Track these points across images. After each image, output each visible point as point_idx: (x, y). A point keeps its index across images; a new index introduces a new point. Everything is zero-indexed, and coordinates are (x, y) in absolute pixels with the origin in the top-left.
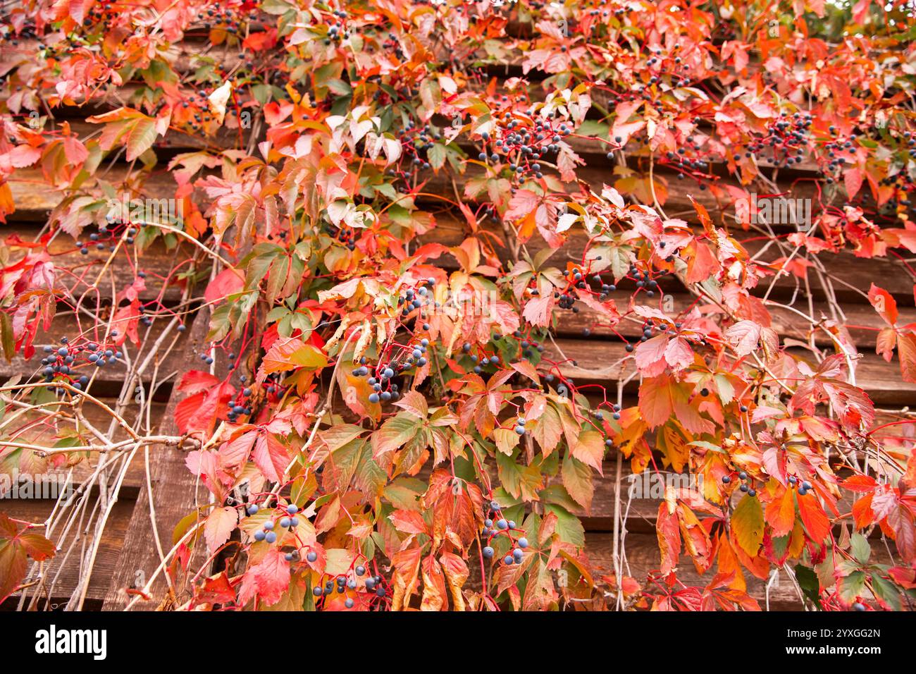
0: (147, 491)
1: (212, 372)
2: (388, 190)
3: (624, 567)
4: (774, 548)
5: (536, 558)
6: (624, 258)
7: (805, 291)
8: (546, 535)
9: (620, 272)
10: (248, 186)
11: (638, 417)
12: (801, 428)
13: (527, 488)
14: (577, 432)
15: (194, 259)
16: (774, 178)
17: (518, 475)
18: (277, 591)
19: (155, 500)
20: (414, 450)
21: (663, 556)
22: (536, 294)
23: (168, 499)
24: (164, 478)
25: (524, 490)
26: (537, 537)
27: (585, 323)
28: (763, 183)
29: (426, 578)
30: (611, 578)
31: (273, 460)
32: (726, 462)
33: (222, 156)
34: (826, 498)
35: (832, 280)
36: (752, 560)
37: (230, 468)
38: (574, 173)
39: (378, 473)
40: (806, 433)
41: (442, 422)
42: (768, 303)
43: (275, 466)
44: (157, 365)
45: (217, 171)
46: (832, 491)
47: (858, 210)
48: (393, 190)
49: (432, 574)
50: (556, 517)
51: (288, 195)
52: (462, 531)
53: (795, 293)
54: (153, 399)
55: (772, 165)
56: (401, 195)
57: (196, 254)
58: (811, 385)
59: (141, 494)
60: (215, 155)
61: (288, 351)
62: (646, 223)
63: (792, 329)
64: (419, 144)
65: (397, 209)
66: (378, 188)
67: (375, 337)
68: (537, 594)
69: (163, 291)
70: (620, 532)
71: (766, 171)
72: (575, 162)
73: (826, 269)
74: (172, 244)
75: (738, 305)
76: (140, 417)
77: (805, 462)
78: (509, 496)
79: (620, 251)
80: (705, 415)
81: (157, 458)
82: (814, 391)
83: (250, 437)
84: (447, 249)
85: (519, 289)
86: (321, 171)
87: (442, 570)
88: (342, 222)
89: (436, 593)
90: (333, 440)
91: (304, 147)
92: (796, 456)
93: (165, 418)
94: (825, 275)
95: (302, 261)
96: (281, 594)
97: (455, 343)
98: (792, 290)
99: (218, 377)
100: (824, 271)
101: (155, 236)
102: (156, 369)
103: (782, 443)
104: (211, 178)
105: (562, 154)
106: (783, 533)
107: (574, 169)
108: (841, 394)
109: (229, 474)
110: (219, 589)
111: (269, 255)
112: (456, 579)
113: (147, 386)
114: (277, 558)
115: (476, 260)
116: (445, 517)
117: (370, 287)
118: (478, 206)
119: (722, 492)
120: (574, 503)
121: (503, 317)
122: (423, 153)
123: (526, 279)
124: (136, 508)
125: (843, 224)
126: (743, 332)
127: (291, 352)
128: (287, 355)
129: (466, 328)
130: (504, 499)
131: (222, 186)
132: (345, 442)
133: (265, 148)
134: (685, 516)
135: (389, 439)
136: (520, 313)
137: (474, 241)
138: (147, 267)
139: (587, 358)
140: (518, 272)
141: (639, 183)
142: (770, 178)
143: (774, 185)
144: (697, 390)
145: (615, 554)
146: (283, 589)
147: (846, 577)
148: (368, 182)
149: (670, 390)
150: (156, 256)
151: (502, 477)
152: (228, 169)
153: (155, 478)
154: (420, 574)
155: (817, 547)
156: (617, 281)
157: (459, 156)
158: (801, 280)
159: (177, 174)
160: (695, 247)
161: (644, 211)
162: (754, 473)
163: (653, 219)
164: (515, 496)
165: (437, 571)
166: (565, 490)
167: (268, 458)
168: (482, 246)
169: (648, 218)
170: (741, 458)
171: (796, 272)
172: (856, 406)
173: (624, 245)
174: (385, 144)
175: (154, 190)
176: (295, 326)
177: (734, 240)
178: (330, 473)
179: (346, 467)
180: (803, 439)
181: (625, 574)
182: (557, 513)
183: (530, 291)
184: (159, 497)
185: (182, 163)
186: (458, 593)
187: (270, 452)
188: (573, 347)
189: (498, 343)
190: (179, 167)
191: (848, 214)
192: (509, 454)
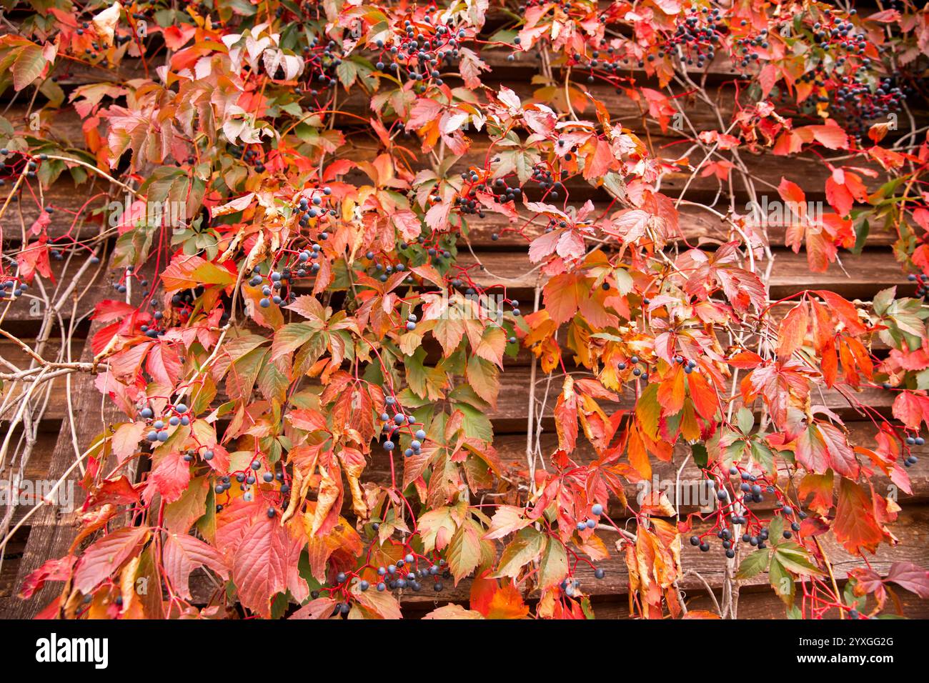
0: (69, 420)
1: (128, 302)
2: (294, 109)
3: (538, 459)
4: (668, 428)
5: (442, 451)
6: (529, 161)
7: (728, 193)
8: (452, 432)
9: (525, 175)
10: (148, 112)
11: (548, 317)
12: (694, 313)
13: (433, 388)
14: (481, 332)
15: (109, 194)
16: (703, 83)
17: (425, 376)
18: (176, 490)
19: (78, 428)
20: (313, 353)
21: (560, 441)
22: (438, 200)
23: (91, 426)
24: (86, 406)
25: (430, 391)
26: (445, 434)
27: (507, 235)
28: (690, 89)
29: (322, 470)
30: (525, 473)
31: (167, 367)
32: (624, 350)
33: (128, 86)
34: (713, 376)
35: (753, 180)
36: (656, 444)
37: (122, 377)
38: (479, 80)
39: (280, 379)
40: (698, 317)
41: (341, 325)
42: (683, 203)
43: (168, 372)
44: (76, 300)
45: (122, 101)
46: (723, 371)
47: (770, 105)
48: (299, 109)
49: (329, 467)
50: (462, 414)
51: (185, 117)
52: (364, 429)
53: (718, 195)
54: (73, 337)
55: (702, 70)
56: (309, 114)
57: (111, 189)
58: (705, 272)
59: (64, 423)
60: (119, 85)
61: (187, 267)
62: (539, 120)
63: (716, 231)
64: (327, 61)
65: (304, 127)
66: (283, 108)
67: (269, 246)
68: (443, 485)
69: (79, 228)
70: (534, 432)
71: (696, 77)
72: (479, 69)
73: (749, 169)
74: (81, 178)
75: (643, 201)
76: (62, 352)
77: (694, 343)
78: (416, 396)
79: (525, 155)
80: (611, 311)
81: (79, 388)
82: (708, 277)
83: (142, 348)
84: (356, 164)
85: (423, 197)
86: (217, 89)
87: (340, 462)
88: (238, 139)
89: (332, 483)
90: (237, 351)
91: (204, 69)
92: (687, 339)
93: (85, 350)
94: (747, 176)
95: (203, 182)
96: (181, 492)
97: (357, 252)
98: (715, 193)
99: (133, 305)
100: (747, 172)
101: (61, 170)
102: (75, 305)
103: (676, 327)
104: (114, 107)
105: (465, 60)
106: (675, 412)
107: (478, 76)
108: (734, 279)
109: (122, 382)
110: (122, 492)
111: (170, 178)
112: (352, 469)
113: (67, 322)
114: (177, 460)
115: (390, 175)
116: (345, 415)
117: (266, 200)
118: (392, 123)
119: (620, 379)
120: (481, 400)
121: (407, 226)
122: (331, 71)
123: (431, 187)
124: (60, 437)
125: (757, 121)
126: (634, 221)
127: (192, 269)
128: (188, 273)
129: (370, 238)
130: (411, 400)
131: (126, 115)
132: (248, 351)
133: (163, 72)
134: (586, 405)
135: (285, 344)
136: (422, 220)
137: (387, 156)
138: (64, 207)
139: (510, 268)
140: (422, 181)
141: (558, 91)
142: (699, 84)
143: (702, 90)
144: (597, 284)
145: (529, 449)
146: (183, 488)
147: (728, 447)
148: (274, 104)
149: (576, 288)
150: (72, 195)
151: (409, 379)
152: (131, 99)
153: (78, 407)
154: (317, 467)
155: (707, 423)
156: (522, 184)
157: (372, 74)
158: (725, 183)
159: (78, 105)
160: (596, 145)
161: (537, 110)
162: (646, 358)
163: (545, 116)
164: (422, 396)
165: (335, 463)
166: (471, 388)
167: (162, 364)
168: (395, 161)
169: (541, 115)
170: (636, 345)
171: (719, 175)
172: (746, 288)
173: (530, 149)
174: (283, 60)
175: (67, 129)
176: (199, 246)
177: (634, 136)
178: (234, 382)
179: (248, 375)
180: (696, 323)
181: (538, 466)
182: (465, 411)
183: (433, 197)
184: (82, 425)
185: (83, 94)
186: (355, 482)
187: (164, 360)
188: (497, 260)
189: (406, 253)
190: (82, 98)
191: (760, 110)
192: (410, 355)
